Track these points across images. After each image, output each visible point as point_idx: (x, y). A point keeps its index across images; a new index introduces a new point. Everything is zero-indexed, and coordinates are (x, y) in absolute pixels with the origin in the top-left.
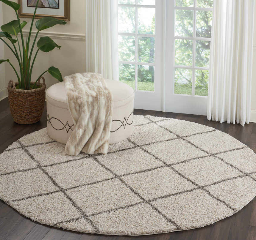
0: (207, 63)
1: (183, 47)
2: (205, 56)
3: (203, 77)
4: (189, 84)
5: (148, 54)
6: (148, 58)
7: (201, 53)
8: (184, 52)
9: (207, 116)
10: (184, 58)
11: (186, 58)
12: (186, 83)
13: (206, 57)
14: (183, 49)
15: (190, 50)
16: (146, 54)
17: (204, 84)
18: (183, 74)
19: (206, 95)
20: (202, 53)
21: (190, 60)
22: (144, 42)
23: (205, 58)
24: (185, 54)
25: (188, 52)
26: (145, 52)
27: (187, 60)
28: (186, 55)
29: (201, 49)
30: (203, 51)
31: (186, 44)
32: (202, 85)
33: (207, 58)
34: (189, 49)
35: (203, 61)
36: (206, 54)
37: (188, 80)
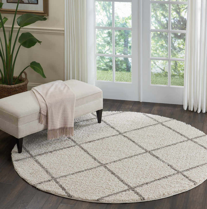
0: (180, 53)
1: (157, 37)
2: (177, 45)
3: (176, 66)
4: (163, 72)
5: (123, 44)
6: (122, 48)
7: (174, 43)
8: (158, 42)
9: (183, 105)
10: (157, 48)
11: (159, 48)
12: (160, 73)
13: (178, 47)
14: (156, 39)
15: (163, 40)
16: (120, 44)
17: (177, 73)
18: (157, 63)
19: (183, 85)
20: (175, 42)
21: (164, 50)
22: (118, 33)
23: (178, 48)
24: (158, 44)
25: (161, 42)
26: (120, 42)
27: (161, 50)
28: (159, 45)
29: (174, 39)
30: (176, 41)
31: (159, 34)
32: (176, 73)
33: (180, 48)
34: (162, 39)
35: (176, 51)
36: (179, 44)
37: (161, 69)
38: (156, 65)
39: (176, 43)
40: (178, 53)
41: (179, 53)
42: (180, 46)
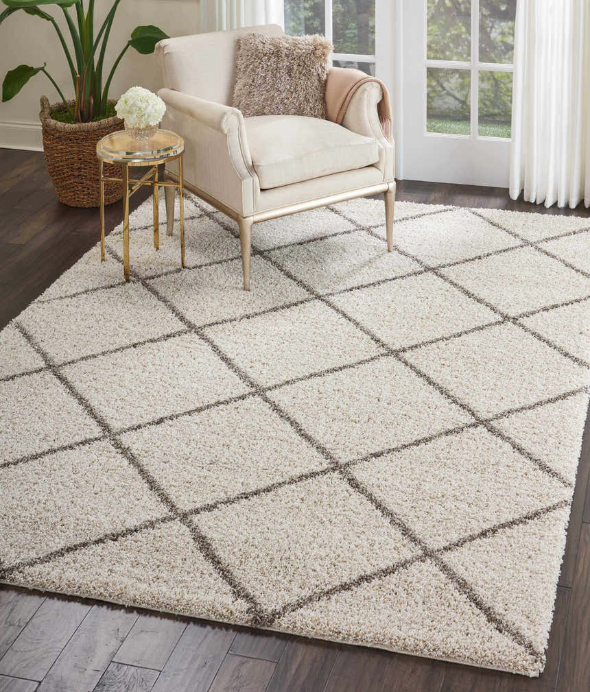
0: (507, 56)
1: (444, 17)
2: (499, 38)
3: (497, 91)
4: (462, 108)
5: (355, 36)
6: (354, 46)
7: (491, 30)
8: (447, 30)
9: (508, 189)
10: (447, 46)
11: (451, 45)
12: (456, 108)
13: (502, 42)
14: (442, 22)
15: (460, 24)
16: (348, 35)
17: (499, 108)
18: (446, 85)
19: (509, 136)
20: (494, 30)
21: (463, 49)
22: (341, 6)
23: (500, 44)
24: (448, 34)
25: (456, 29)
26: (347, 31)
27: (455, 50)
28: (450, 37)
29: (490, 21)
30: (496, 26)
31: (449, 8)
32: (496, 111)
33: (505, 43)
34: (457, 21)
35: (496, 51)
36: (503, 34)
37: (457, 99)
38: (444, 89)
39: (495, 32)
40: (503, 56)
41: (505, 58)
42: (505, 39)
